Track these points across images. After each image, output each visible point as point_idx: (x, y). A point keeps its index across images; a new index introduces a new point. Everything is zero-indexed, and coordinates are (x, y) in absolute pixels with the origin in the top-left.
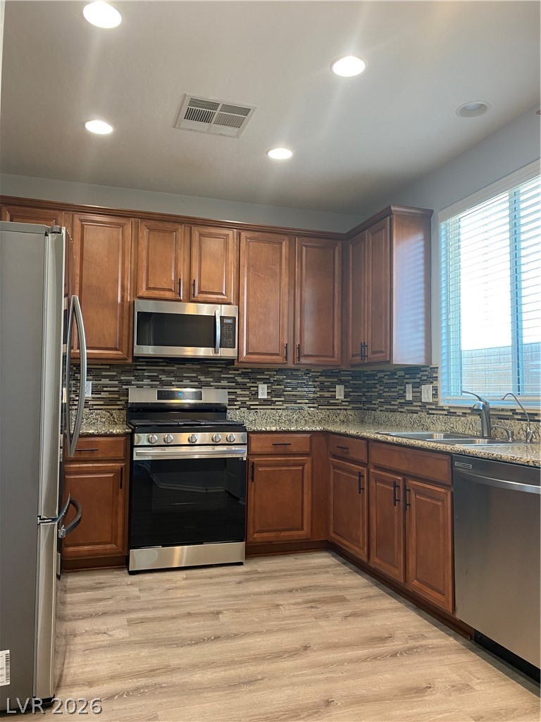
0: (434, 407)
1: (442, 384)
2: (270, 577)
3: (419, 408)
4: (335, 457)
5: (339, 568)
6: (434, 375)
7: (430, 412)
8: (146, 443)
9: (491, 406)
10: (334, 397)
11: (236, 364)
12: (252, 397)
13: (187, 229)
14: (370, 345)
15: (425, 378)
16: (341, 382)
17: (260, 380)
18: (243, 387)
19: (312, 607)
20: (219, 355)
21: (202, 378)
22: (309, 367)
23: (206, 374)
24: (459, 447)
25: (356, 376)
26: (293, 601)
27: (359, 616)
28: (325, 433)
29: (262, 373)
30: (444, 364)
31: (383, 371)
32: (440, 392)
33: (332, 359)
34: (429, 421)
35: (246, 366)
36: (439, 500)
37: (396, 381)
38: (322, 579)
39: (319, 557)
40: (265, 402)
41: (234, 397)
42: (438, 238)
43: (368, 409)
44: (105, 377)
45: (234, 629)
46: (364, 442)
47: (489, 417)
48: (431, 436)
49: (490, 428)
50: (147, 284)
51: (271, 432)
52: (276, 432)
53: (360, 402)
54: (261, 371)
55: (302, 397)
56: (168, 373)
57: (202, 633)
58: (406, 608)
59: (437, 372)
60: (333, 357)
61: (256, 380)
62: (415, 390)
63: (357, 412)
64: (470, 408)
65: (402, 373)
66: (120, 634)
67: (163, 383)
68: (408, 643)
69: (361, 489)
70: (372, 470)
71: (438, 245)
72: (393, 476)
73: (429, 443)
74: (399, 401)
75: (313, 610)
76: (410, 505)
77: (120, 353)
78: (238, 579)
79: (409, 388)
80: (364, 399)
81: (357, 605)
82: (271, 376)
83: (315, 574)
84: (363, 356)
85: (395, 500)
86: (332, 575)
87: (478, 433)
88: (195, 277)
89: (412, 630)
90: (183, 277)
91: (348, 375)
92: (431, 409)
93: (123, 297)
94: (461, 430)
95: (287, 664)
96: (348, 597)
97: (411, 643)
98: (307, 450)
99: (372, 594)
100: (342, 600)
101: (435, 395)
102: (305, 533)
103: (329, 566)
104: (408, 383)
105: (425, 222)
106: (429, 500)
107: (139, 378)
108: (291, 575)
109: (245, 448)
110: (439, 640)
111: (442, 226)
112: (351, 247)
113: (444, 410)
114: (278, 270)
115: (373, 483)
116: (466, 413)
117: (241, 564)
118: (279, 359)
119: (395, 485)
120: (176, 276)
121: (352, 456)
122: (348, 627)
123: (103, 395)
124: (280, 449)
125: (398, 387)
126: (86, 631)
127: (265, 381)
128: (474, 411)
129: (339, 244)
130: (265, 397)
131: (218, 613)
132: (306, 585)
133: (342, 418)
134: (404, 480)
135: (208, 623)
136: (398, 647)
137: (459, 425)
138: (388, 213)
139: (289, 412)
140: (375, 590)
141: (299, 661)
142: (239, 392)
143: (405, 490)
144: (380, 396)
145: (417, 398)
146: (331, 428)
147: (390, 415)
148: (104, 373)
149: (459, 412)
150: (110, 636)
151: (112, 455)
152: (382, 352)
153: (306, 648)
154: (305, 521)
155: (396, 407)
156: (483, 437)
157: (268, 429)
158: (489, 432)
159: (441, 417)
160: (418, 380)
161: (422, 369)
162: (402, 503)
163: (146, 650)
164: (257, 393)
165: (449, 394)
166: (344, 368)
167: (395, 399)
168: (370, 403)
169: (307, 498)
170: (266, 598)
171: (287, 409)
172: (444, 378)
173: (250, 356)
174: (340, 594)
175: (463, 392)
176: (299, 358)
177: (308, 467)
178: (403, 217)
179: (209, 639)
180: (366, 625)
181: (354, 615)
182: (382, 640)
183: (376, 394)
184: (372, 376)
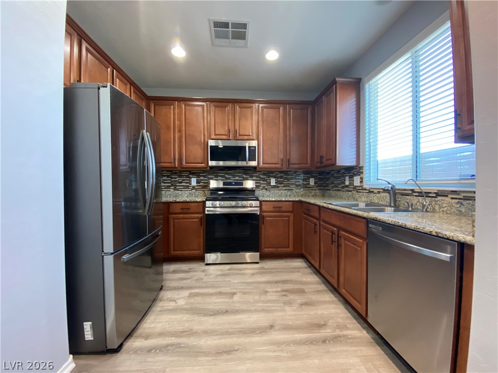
0: (361, 188)
1: (365, 175)
2: (269, 272)
3: (352, 189)
4: (305, 214)
5: (305, 270)
6: (361, 171)
7: (359, 191)
8: (211, 206)
9: (397, 187)
10: (309, 184)
11: (257, 169)
12: (268, 185)
13: (233, 105)
14: (325, 157)
15: (356, 173)
16: (312, 177)
17: (272, 176)
18: (264, 180)
19: (284, 295)
20: (248, 165)
21: (244, 176)
22: (296, 170)
23: (246, 174)
24: (373, 215)
25: (321, 173)
26: (275, 290)
27: (309, 305)
28: (301, 202)
29: (273, 173)
30: (367, 164)
31: (334, 170)
32: (364, 180)
33: (306, 165)
34: (357, 196)
35: (264, 170)
36: (359, 247)
37: (340, 175)
38: (295, 276)
39: (297, 262)
40: (274, 187)
41: (259, 184)
42: (364, 93)
43: (327, 190)
44: (202, 176)
45: (238, 306)
46: (318, 207)
47: (395, 194)
48: (357, 205)
49: (395, 201)
50: (215, 133)
51: (272, 201)
52: (275, 201)
53: (323, 186)
54: (272, 172)
55: (292, 184)
56: (229, 174)
57: (220, 307)
58: (338, 302)
59: (362, 169)
60: (307, 164)
61: (269, 177)
62: (350, 179)
63: (321, 191)
64: (382, 189)
65: (343, 171)
66: (181, 302)
67: (227, 179)
68: (335, 332)
69: (315, 232)
70: (321, 223)
71: (364, 97)
72: (332, 227)
73: (353, 210)
74: (342, 185)
75: (284, 297)
76: (341, 245)
77: (204, 165)
78: (252, 272)
79: (347, 178)
80: (325, 185)
81: (310, 297)
82: (277, 174)
83: (293, 272)
84: (321, 162)
85: (332, 242)
86: (301, 274)
87: (388, 204)
88: (237, 128)
89: (340, 320)
90: (232, 129)
91: (316, 173)
92: (359, 189)
93: (204, 139)
94: (376, 201)
95: (256, 339)
96: (306, 290)
97: (338, 332)
98: (291, 209)
99: (320, 289)
100: (302, 292)
101: (361, 182)
102: (290, 249)
103: (301, 268)
104: (346, 176)
105: (357, 86)
106: (352, 245)
107: (217, 176)
108: (280, 272)
109: (258, 209)
110: (356, 332)
111: (367, 86)
112: (316, 107)
113: (366, 190)
114: (278, 122)
115: (322, 229)
116: (380, 192)
117: (257, 263)
118: (278, 166)
119: (333, 233)
120: (228, 128)
121: (312, 214)
122: (301, 313)
123: (201, 184)
124: (277, 209)
125: (342, 178)
126: (167, 298)
127: (274, 177)
128: (385, 191)
129: (310, 106)
130: (274, 184)
131: (235, 294)
132: (285, 279)
133: (313, 194)
134: (338, 231)
135: (227, 300)
136: (329, 334)
137: (375, 199)
138: (334, 82)
139: (286, 191)
140: (322, 287)
141: (265, 338)
142: (262, 182)
143: (338, 237)
144: (333, 183)
145: (351, 184)
146: (303, 199)
147: (337, 192)
148: (201, 175)
149: (376, 191)
150: (176, 303)
151: (197, 211)
152: (331, 159)
153: (272, 327)
154: (290, 243)
155: (340, 189)
156: (390, 206)
157: (271, 199)
158: (395, 203)
159: (365, 194)
160: (352, 174)
161: (355, 168)
162: (336, 243)
163: (187, 316)
164: (270, 183)
165: (370, 181)
166: (313, 169)
167: (340, 184)
168: (328, 186)
169: (291, 233)
170: (262, 286)
171: (285, 190)
172: (367, 172)
173: (264, 165)
174: (302, 287)
175: (378, 179)
176: (289, 165)
177: (291, 218)
178: (343, 84)
179: (222, 312)
180: (311, 313)
181: (306, 304)
182: (320, 326)
183: (330, 182)
184: (328, 173)
